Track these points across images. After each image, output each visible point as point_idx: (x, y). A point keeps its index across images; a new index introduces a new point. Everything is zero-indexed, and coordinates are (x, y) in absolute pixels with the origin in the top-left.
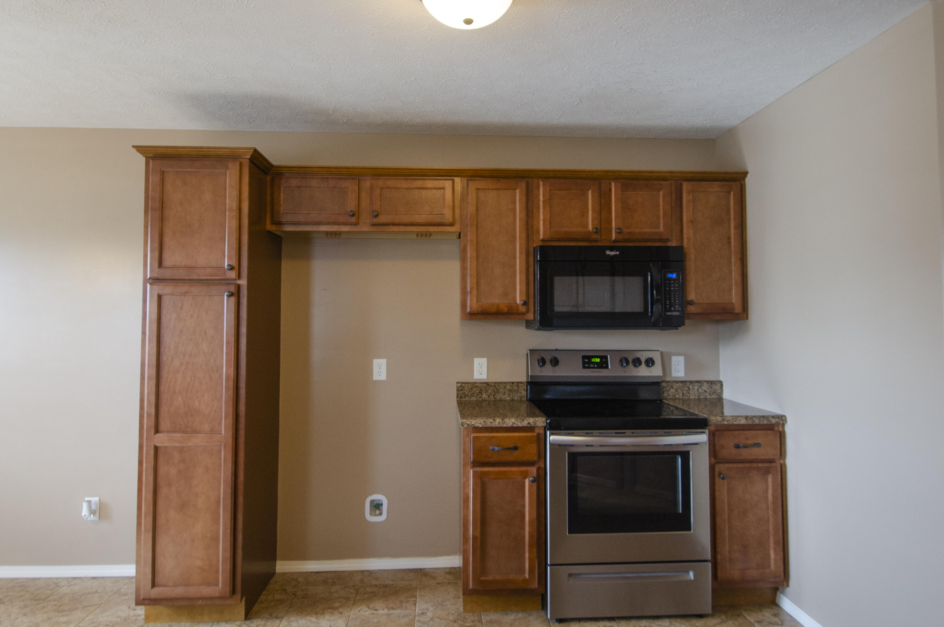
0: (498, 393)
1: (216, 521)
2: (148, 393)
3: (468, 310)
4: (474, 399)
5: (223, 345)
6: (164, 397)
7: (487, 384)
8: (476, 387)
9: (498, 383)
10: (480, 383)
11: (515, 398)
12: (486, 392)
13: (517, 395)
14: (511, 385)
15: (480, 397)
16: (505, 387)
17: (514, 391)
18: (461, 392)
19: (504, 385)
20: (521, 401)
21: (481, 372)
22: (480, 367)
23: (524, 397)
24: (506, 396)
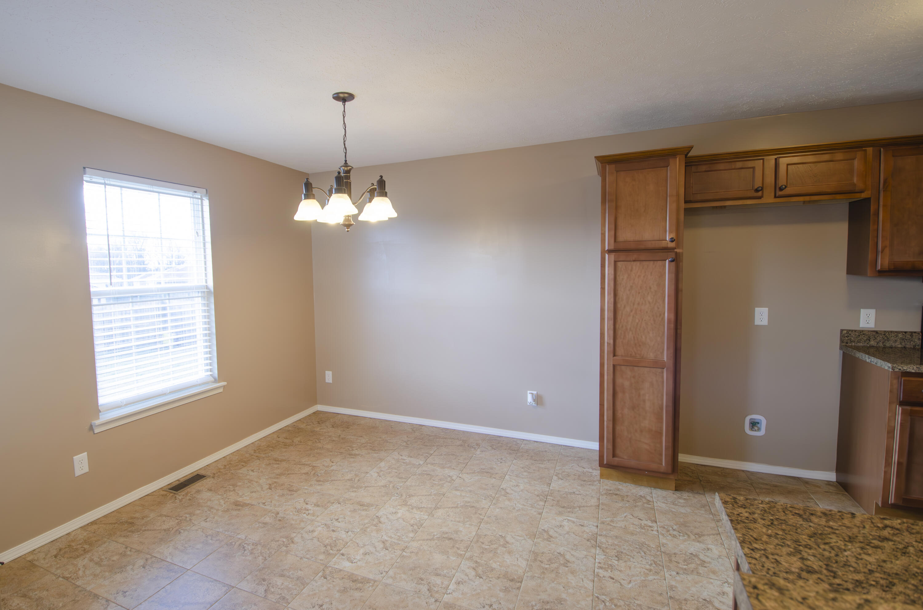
0: (888, 341)
1: (660, 419)
2: (608, 329)
3: (879, 268)
4: (861, 344)
5: (665, 297)
6: (619, 332)
7: (877, 332)
8: (864, 334)
9: (888, 332)
10: (869, 331)
11: (907, 346)
12: (874, 340)
13: (910, 343)
14: (903, 334)
15: (867, 344)
16: (897, 336)
17: (906, 340)
18: (847, 338)
19: (896, 334)
20: (914, 348)
21: (868, 321)
22: (867, 317)
23: (918, 346)
24: (897, 343)
